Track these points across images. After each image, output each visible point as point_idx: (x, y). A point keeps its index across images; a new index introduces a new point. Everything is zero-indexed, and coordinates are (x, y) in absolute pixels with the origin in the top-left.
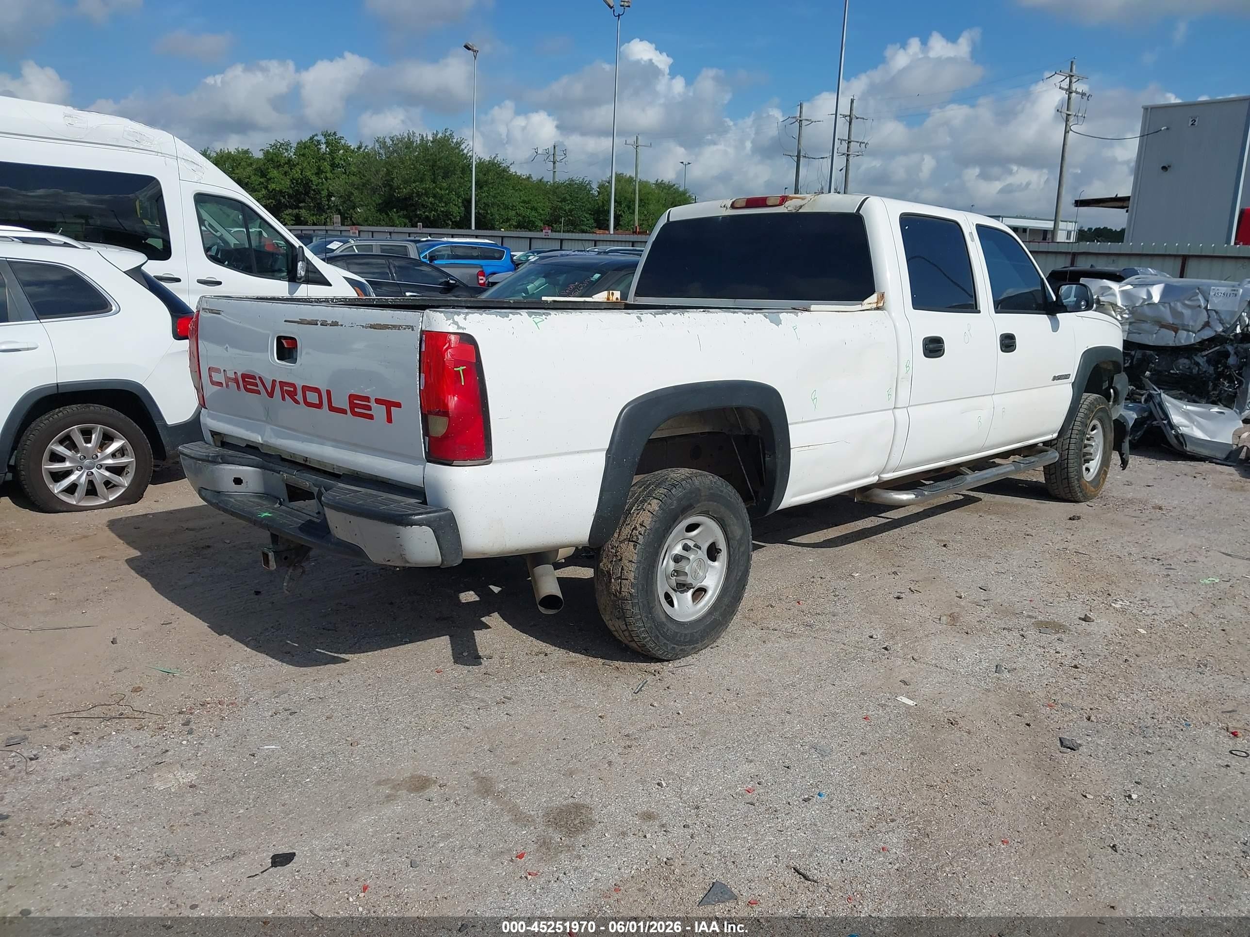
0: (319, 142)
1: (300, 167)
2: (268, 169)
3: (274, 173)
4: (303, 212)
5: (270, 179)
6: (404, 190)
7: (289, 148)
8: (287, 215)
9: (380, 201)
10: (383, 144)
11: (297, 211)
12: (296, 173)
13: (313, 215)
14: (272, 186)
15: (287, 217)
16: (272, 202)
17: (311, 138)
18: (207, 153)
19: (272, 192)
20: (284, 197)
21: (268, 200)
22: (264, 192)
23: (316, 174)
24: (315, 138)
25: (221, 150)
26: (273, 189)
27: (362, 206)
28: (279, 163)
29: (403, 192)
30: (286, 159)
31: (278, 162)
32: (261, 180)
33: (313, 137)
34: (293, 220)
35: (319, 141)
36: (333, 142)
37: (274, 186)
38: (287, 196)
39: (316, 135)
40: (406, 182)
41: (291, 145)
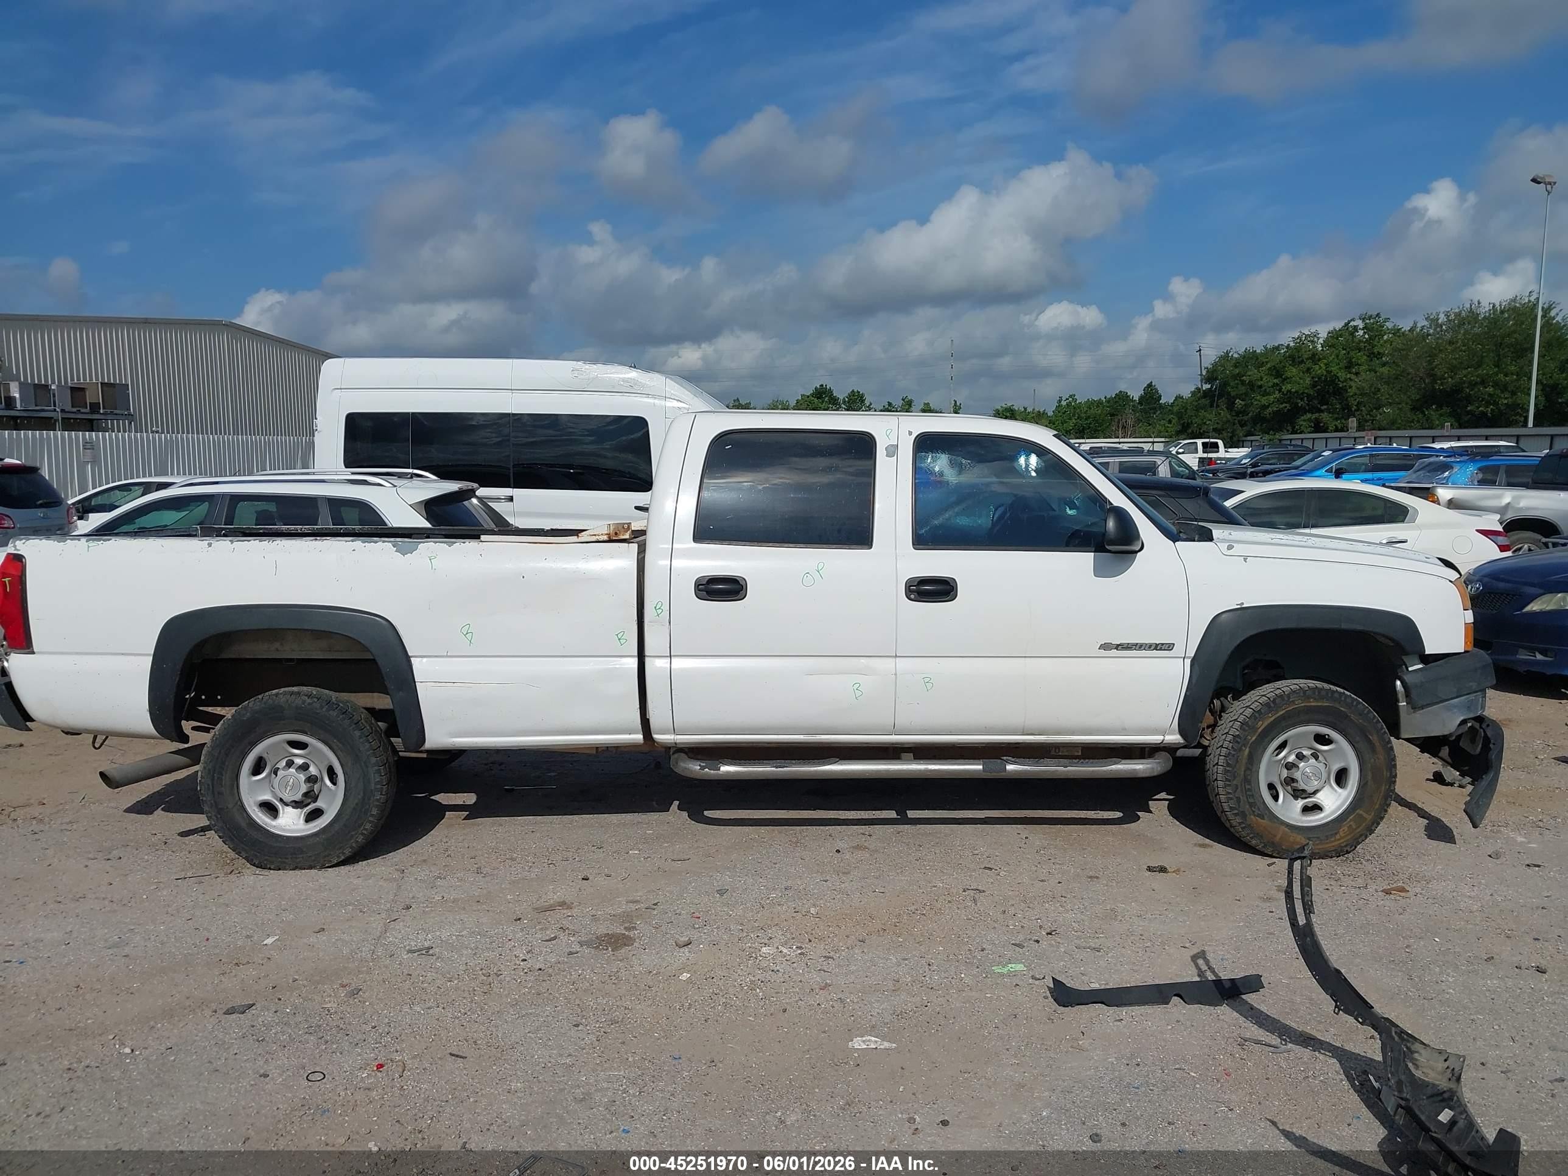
0: (1356, 328)
1: (1325, 361)
2: (1284, 367)
3: (1292, 371)
4: (1325, 417)
5: (1285, 379)
6: (1450, 380)
7: (1316, 339)
8: (1304, 420)
9: (1418, 397)
10: (1434, 322)
11: (1317, 415)
12: (1319, 369)
13: (1337, 419)
14: (1287, 387)
15: (1304, 423)
16: (1286, 407)
17: (1347, 324)
18: (1230, 355)
19: (1287, 394)
20: (1302, 399)
21: (1282, 404)
22: (1277, 395)
23: (1346, 367)
24: (1352, 324)
25: (1246, 349)
26: (1288, 391)
27: (1390, 404)
28: (1301, 359)
29: (1448, 382)
30: (1311, 352)
31: (1299, 357)
32: (1276, 381)
33: (1349, 322)
34: (1311, 427)
35: (1355, 326)
36: (1375, 327)
37: (1289, 387)
38: (1306, 398)
39: (1353, 320)
40: (1453, 369)
41: (1319, 336)
